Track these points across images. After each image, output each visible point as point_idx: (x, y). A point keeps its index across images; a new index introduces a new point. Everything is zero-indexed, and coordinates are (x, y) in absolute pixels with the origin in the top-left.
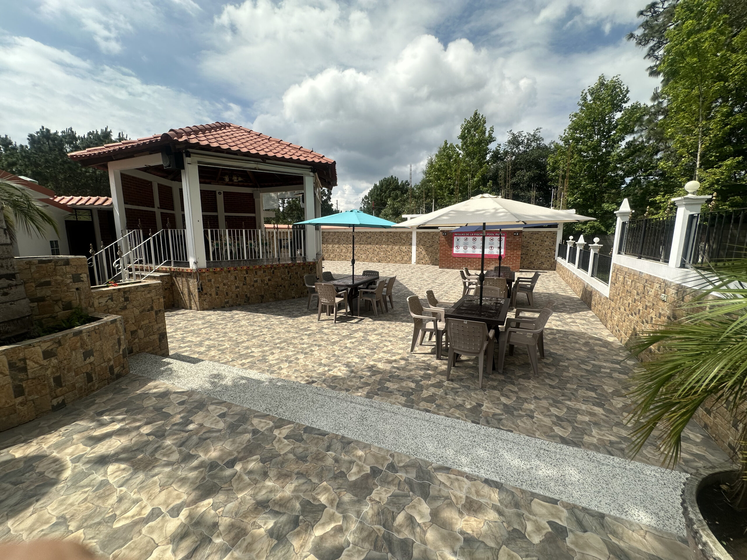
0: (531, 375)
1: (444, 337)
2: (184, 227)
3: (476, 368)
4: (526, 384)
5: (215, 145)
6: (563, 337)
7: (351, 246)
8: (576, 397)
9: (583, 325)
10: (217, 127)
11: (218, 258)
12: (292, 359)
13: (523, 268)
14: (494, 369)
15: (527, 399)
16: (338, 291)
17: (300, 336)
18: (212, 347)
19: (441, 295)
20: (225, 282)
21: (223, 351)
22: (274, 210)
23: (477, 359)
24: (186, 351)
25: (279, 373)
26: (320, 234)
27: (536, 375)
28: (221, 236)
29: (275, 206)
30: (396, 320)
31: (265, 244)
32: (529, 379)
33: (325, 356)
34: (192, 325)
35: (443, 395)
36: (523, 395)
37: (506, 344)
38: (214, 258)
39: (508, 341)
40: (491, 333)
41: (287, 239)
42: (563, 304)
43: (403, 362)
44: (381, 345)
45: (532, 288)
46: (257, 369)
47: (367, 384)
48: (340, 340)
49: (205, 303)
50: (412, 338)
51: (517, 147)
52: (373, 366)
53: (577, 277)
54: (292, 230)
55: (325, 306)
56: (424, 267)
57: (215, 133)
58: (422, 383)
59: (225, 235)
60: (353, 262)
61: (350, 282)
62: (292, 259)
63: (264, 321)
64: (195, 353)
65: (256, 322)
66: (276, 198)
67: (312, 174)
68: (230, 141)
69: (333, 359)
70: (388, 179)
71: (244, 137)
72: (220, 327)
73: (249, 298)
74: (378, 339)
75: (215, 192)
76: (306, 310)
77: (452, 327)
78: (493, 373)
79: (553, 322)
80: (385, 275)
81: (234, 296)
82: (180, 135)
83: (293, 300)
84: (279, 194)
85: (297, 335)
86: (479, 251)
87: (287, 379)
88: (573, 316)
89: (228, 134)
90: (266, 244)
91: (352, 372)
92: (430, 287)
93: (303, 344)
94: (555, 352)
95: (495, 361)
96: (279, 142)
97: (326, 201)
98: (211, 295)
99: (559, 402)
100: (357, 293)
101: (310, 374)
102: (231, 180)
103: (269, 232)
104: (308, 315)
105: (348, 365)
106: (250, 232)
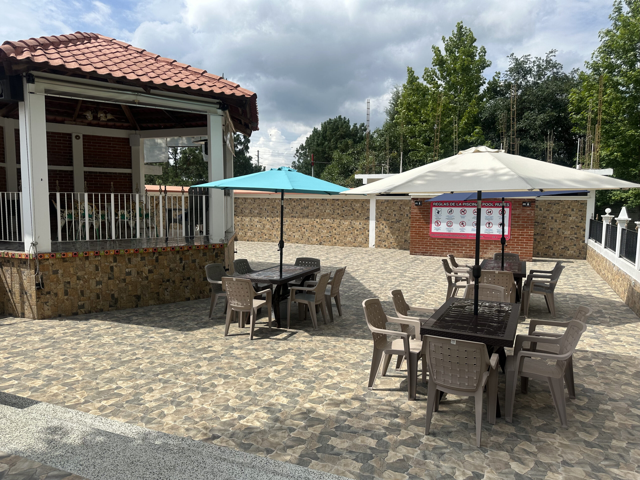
0: (555, 426)
1: (420, 363)
2: (20, 190)
3: (470, 414)
4: (549, 441)
5: (73, 66)
6: (600, 364)
7: (279, 219)
8: (626, 461)
9: (632, 344)
10: (78, 40)
11: (71, 237)
12: (182, 399)
13: (537, 255)
14: (498, 415)
15: (552, 465)
16: (257, 289)
17: (196, 361)
18: (54, 379)
19: (414, 295)
20: (79, 274)
21: (71, 387)
22: (161, 164)
23: (472, 400)
24: (12, 386)
25: (159, 423)
26: (231, 201)
27: (564, 426)
28: (76, 202)
29: (162, 158)
30: (347, 334)
31: (145, 216)
32: (553, 431)
33: (235, 394)
34: (23, 343)
35: (421, 459)
36: (545, 459)
37: (516, 376)
38: (64, 237)
39: (520, 372)
40: (494, 359)
41: (180, 210)
42: (599, 312)
43: (356, 404)
44: (323, 375)
45: (552, 287)
46: (124, 417)
47: (300, 441)
48: (259, 368)
49: (46, 308)
50: (370, 363)
51: (524, 77)
52: (309, 411)
53: (619, 270)
54: (187, 195)
55: (237, 313)
56: (388, 252)
57: (74, 48)
58: (386, 439)
59: (83, 201)
60: (281, 245)
61: (276, 277)
62: (187, 239)
63: (139, 336)
64: (25, 388)
65: (126, 338)
66: (164, 145)
67: (220, 111)
68: (96, 60)
69: (247, 399)
70: (336, 121)
71: (118, 54)
72: (69, 345)
73: (116, 300)
74: (318, 366)
75: (70, 135)
76: (206, 319)
77: (432, 349)
78: (497, 423)
79: (587, 340)
80: (329, 265)
81: (93, 296)
82: (20, 50)
83: (187, 303)
84: (169, 139)
85: (190, 360)
86: (471, 230)
87: (171, 433)
88: (615, 330)
89: (94, 49)
90: (147, 215)
91: (277, 420)
92: (396, 282)
93: (200, 374)
94: (591, 387)
95: (501, 403)
96: (171, 64)
97: (241, 152)
98: (56, 294)
99: (600, 470)
100: (287, 292)
101: (210, 424)
102: (95, 118)
103: (152, 197)
104: (210, 327)
105: (269, 409)
106: (122, 197)
